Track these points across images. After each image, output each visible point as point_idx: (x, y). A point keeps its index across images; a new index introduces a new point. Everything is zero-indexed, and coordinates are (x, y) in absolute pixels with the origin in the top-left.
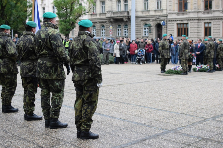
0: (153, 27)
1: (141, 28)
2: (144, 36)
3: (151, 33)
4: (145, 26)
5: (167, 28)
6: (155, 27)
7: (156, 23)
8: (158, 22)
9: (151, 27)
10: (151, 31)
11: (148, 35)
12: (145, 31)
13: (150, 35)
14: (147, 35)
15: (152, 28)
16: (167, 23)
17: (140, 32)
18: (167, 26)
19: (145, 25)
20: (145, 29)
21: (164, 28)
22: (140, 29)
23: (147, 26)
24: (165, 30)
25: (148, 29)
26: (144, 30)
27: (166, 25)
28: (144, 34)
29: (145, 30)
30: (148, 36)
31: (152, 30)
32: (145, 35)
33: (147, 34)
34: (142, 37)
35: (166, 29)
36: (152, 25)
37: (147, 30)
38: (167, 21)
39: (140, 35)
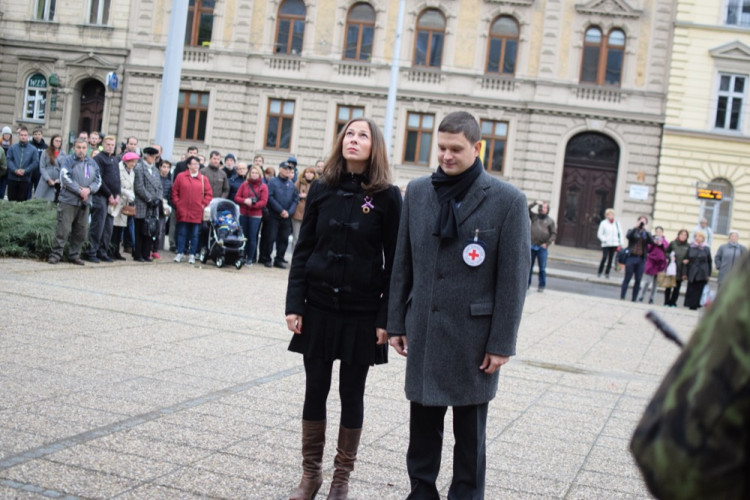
0: (67, 90)
1: (16, 88)
2: (25, 118)
3: (58, 113)
4: (33, 83)
5: (121, 98)
6: (75, 89)
7: (79, 75)
8: (90, 72)
9: (60, 90)
10: (58, 104)
11: (42, 117)
12: (32, 102)
13: (51, 118)
14: (36, 118)
15: (64, 93)
16: (122, 83)
17: (13, 105)
18: (121, 92)
19: (33, 78)
20: (32, 93)
21: (113, 97)
22: (12, 91)
23: (43, 82)
24: (112, 106)
25: (44, 94)
26: (27, 98)
27: (119, 87)
28: (26, 111)
29: (32, 98)
30: (42, 121)
31: (62, 101)
32: (31, 116)
33: (37, 113)
34: (17, 122)
35: (117, 102)
36: (64, 81)
37: (38, 98)
38: (123, 74)
39: (12, 114)
